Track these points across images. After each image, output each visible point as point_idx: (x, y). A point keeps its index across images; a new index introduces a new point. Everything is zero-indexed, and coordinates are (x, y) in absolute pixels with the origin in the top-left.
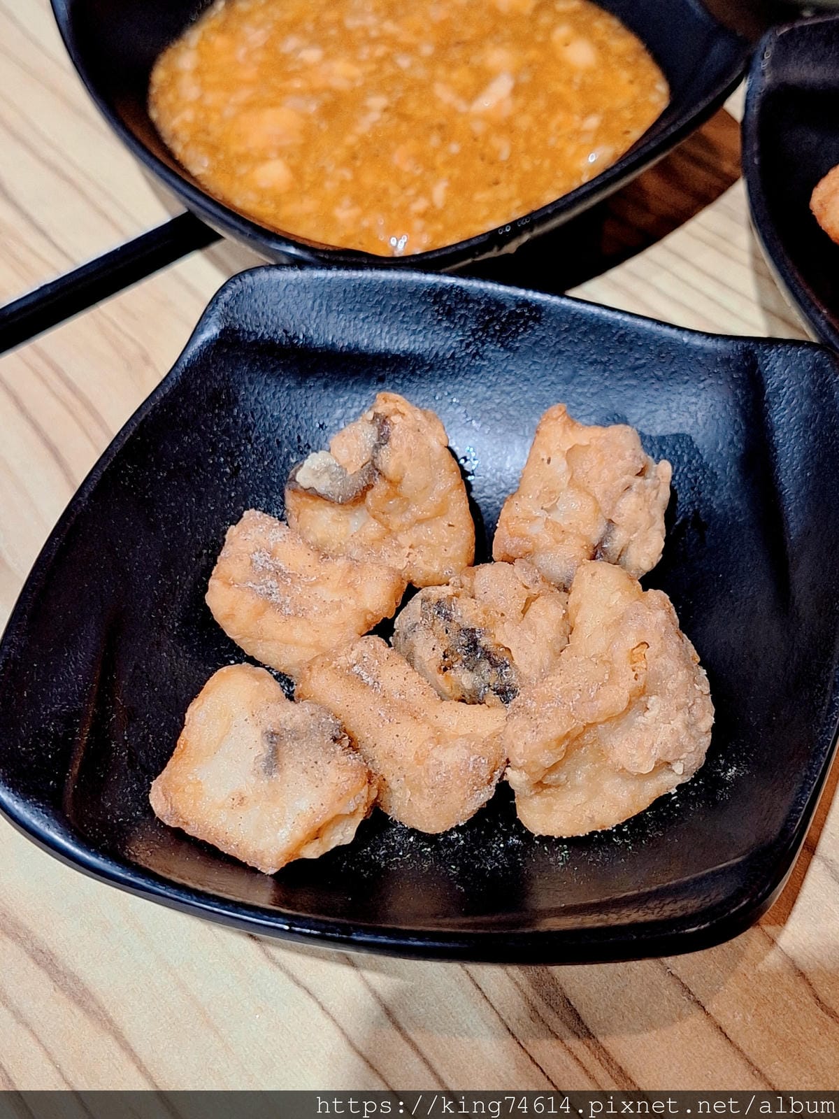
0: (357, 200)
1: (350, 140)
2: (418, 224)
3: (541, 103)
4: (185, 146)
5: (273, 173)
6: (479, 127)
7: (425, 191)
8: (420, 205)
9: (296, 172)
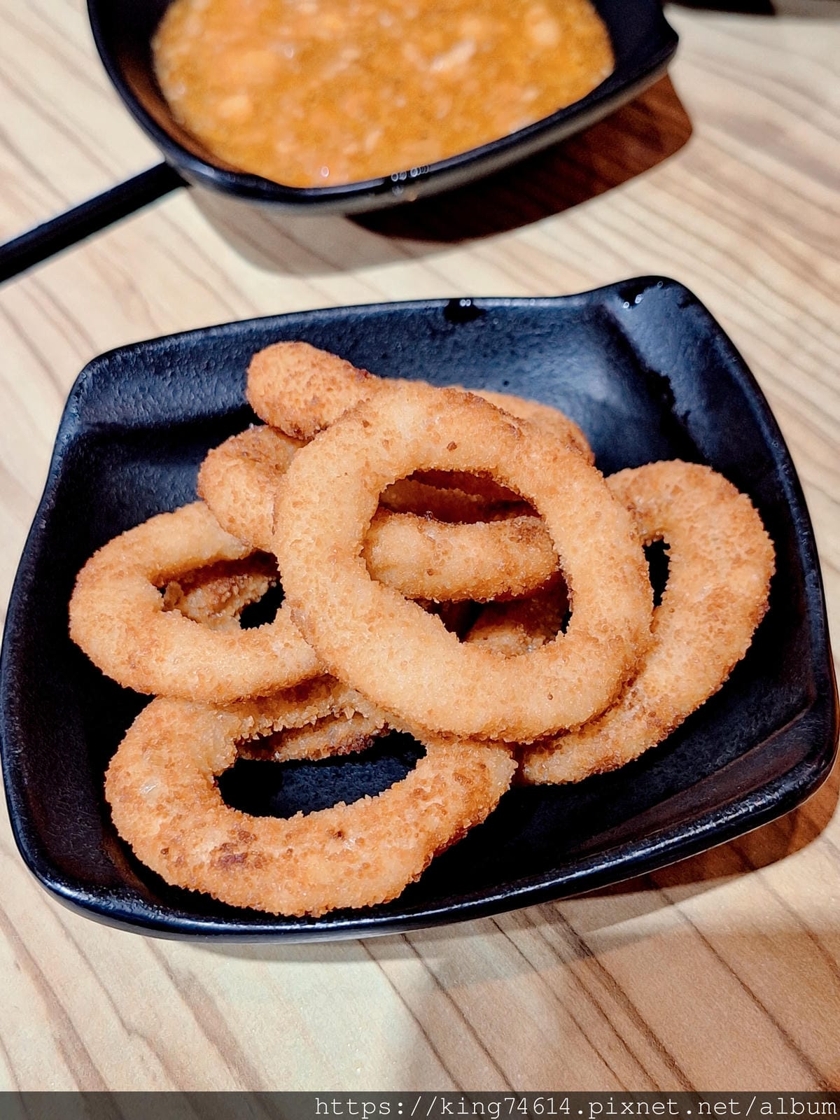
0: (300, 137)
1: (314, 84)
2: (343, 164)
3: (492, 72)
4: (172, 75)
5: (237, 105)
6: (429, 86)
7: (360, 137)
8: (351, 149)
9: (257, 107)
